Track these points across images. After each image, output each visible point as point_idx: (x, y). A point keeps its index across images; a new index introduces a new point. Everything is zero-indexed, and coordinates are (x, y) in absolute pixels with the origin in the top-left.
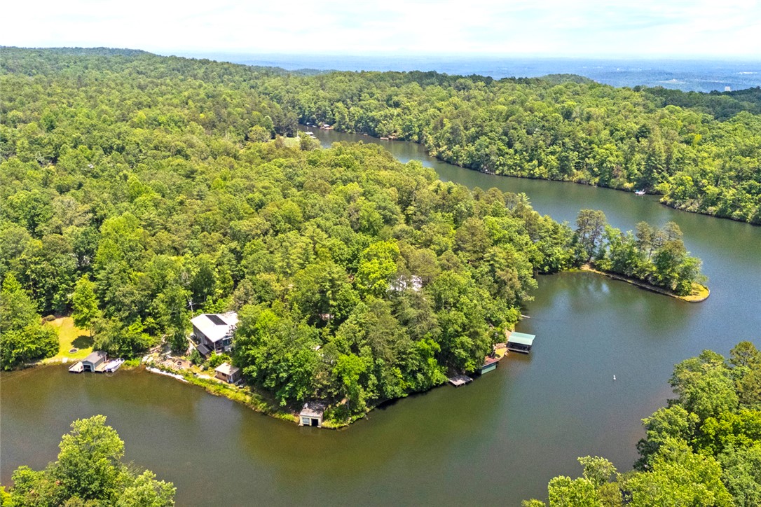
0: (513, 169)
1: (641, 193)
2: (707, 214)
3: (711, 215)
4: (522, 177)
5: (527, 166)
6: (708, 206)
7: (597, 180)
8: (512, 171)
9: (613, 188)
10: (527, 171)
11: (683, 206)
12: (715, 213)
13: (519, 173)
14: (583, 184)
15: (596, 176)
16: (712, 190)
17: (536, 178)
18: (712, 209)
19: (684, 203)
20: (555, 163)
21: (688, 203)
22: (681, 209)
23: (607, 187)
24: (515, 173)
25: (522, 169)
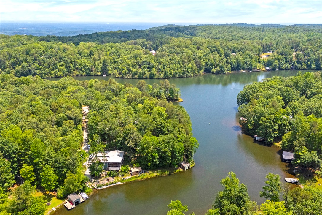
0: (46, 75)
1: (105, 76)
2: (135, 78)
3: (136, 78)
4: (52, 77)
5: (52, 72)
6: (135, 75)
7: (85, 73)
8: (46, 76)
9: (92, 76)
10: (54, 75)
11: (126, 77)
12: (137, 78)
13: (50, 76)
14: (79, 76)
15: (84, 72)
16: (134, 70)
17: (59, 77)
18: (136, 76)
19: (126, 76)
20: (65, 69)
21: (128, 76)
22: (126, 78)
23: (90, 75)
24: (48, 76)
25: (51, 74)
